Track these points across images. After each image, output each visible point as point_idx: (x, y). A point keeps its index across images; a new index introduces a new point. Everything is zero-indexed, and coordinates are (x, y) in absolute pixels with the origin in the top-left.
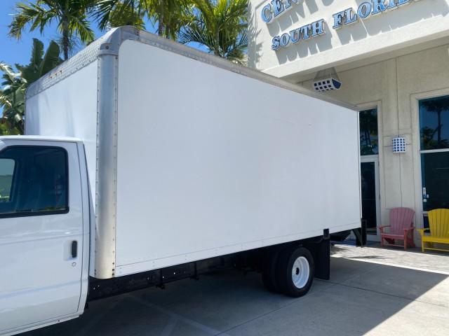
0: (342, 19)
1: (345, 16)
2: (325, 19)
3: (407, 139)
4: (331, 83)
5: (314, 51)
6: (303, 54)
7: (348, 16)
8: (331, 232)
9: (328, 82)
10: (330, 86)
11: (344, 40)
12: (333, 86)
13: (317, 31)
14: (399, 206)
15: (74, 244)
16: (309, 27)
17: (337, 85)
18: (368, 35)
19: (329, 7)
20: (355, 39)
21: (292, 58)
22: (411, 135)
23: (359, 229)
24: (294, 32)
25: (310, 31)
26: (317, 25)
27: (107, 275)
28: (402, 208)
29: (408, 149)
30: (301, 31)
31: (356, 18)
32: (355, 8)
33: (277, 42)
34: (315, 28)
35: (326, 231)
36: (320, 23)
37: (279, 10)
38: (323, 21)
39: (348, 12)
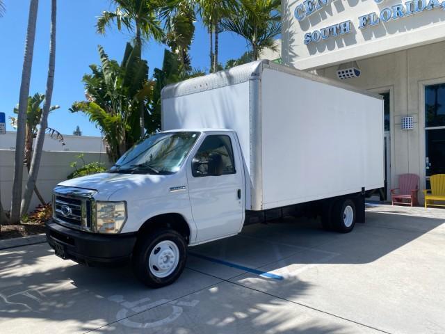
0: (366, 21)
1: (369, 19)
2: (352, 20)
3: (415, 118)
4: (353, 72)
5: (340, 46)
6: (331, 48)
7: (372, 19)
8: (366, 189)
9: (351, 71)
10: (352, 74)
11: (367, 37)
12: (354, 75)
13: (345, 30)
14: (407, 172)
15: (239, 192)
16: (338, 26)
17: (357, 73)
18: (387, 33)
19: (354, 8)
20: (376, 37)
21: (322, 50)
22: (418, 114)
23: (382, 188)
24: (325, 30)
25: (338, 30)
26: (345, 25)
27: (259, 208)
28: (408, 174)
29: (415, 126)
30: (331, 30)
31: (378, 21)
32: (378, 13)
33: (309, 38)
34: (343, 28)
35: (363, 189)
36: (347, 24)
37: (311, 10)
38: (350, 22)
39: (372, 16)
